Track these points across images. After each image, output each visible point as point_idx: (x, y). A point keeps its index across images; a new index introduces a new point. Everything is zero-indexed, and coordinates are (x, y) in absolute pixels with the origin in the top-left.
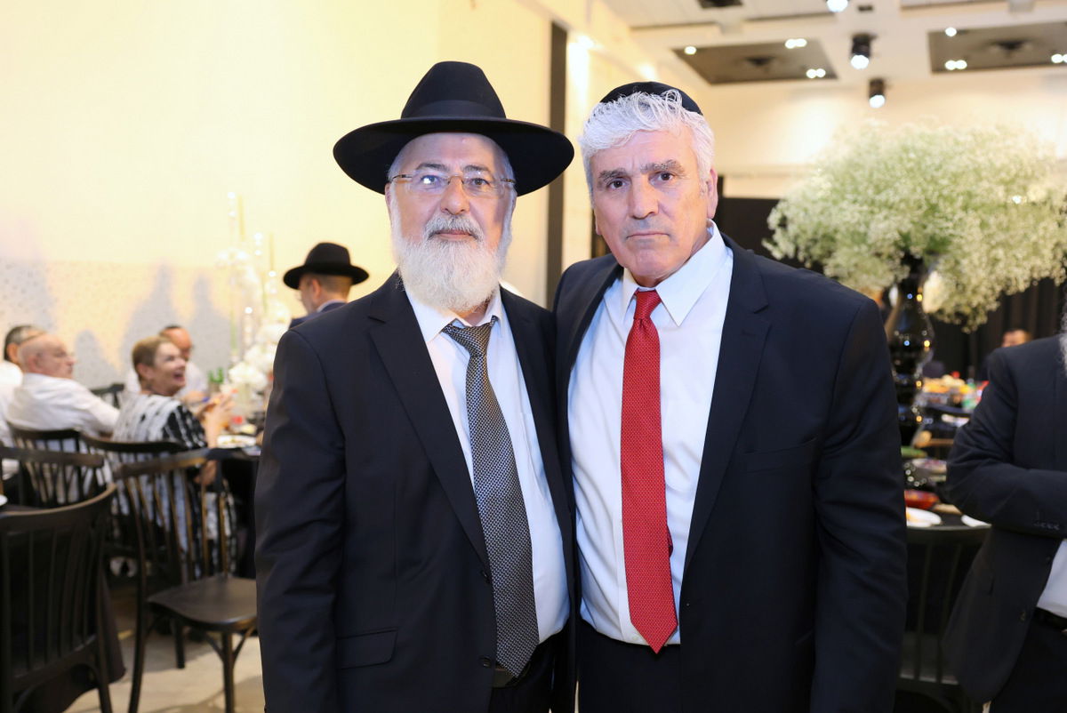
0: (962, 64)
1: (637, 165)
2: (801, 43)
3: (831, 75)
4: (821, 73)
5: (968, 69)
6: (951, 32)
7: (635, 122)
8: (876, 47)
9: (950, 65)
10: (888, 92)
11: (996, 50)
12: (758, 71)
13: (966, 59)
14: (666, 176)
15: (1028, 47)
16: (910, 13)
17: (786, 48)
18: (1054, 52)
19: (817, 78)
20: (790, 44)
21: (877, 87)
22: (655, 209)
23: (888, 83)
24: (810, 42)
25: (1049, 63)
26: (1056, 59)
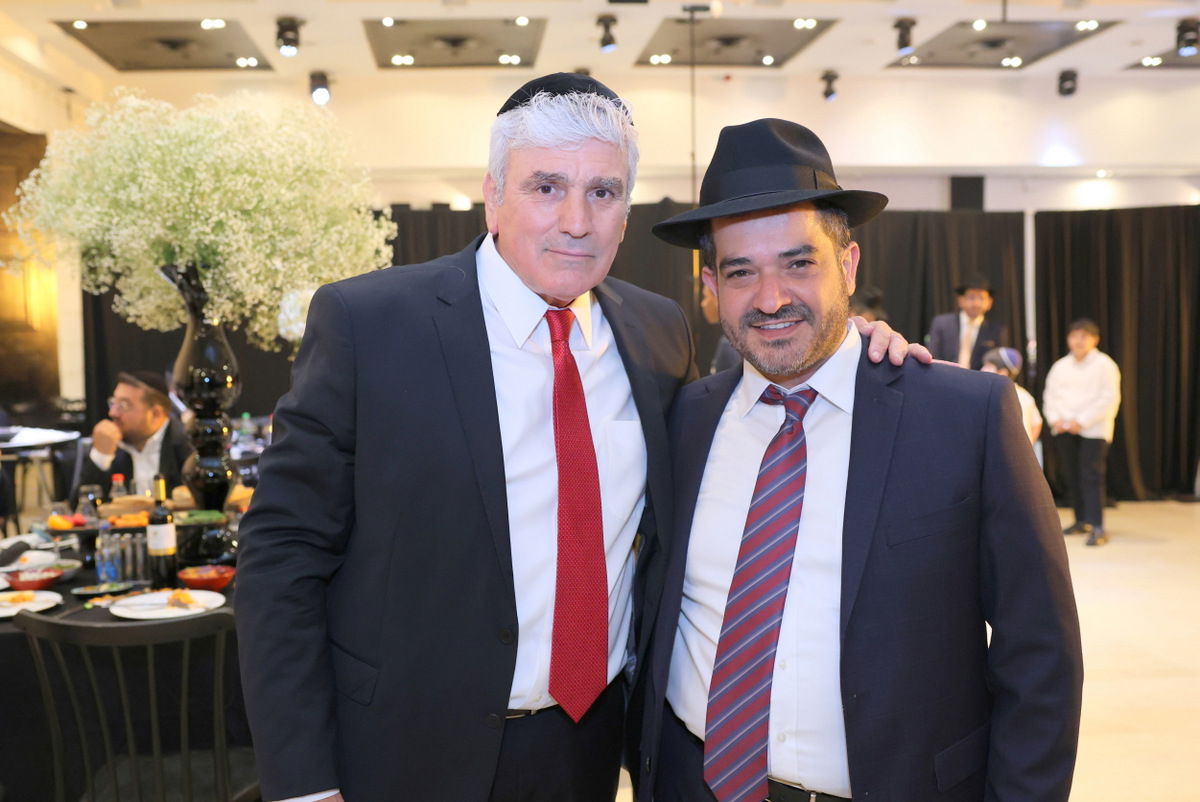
0: (409, 60)
2: (220, 24)
3: (264, 66)
4: (253, 62)
5: (417, 66)
6: (388, 22)
8: (304, 33)
9: (397, 60)
10: (332, 87)
11: (439, 45)
12: (175, 56)
15: (471, 45)
17: (202, 30)
18: (501, 52)
19: (248, 68)
20: (207, 25)
21: (319, 80)
23: (330, 78)
24: (228, 23)
25: (496, 64)
26: (504, 59)
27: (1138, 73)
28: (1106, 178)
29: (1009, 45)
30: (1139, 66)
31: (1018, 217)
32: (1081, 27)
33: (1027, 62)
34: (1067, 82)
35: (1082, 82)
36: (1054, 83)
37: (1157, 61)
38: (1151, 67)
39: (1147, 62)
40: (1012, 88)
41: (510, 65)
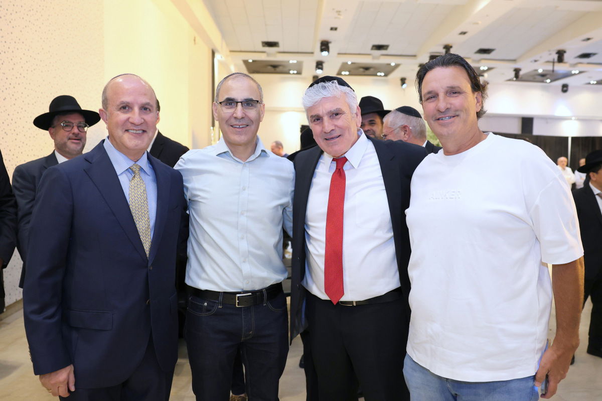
0: (347, 73)
1: (325, 112)
2: (295, 62)
3: (299, 73)
4: (295, 72)
5: (349, 75)
6: (349, 63)
7: (321, 94)
8: (324, 65)
9: (343, 73)
11: (362, 70)
13: (349, 71)
14: (337, 114)
15: (372, 70)
16: (339, 55)
17: (288, 63)
19: (294, 74)
20: (291, 62)
22: (333, 128)
24: (298, 62)
25: (376, 75)
26: (379, 74)
27: (589, 86)
28: (575, 120)
29: (548, 76)
30: (589, 84)
31: (567, 138)
32: (573, 72)
33: (551, 81)
34: (565, 88)
35: (570, 88)
36: (560, 88)
37: (595, 82)
38: (593, 84)
39: (592, 82)
40: (546, 89)
41: (380, 76)
